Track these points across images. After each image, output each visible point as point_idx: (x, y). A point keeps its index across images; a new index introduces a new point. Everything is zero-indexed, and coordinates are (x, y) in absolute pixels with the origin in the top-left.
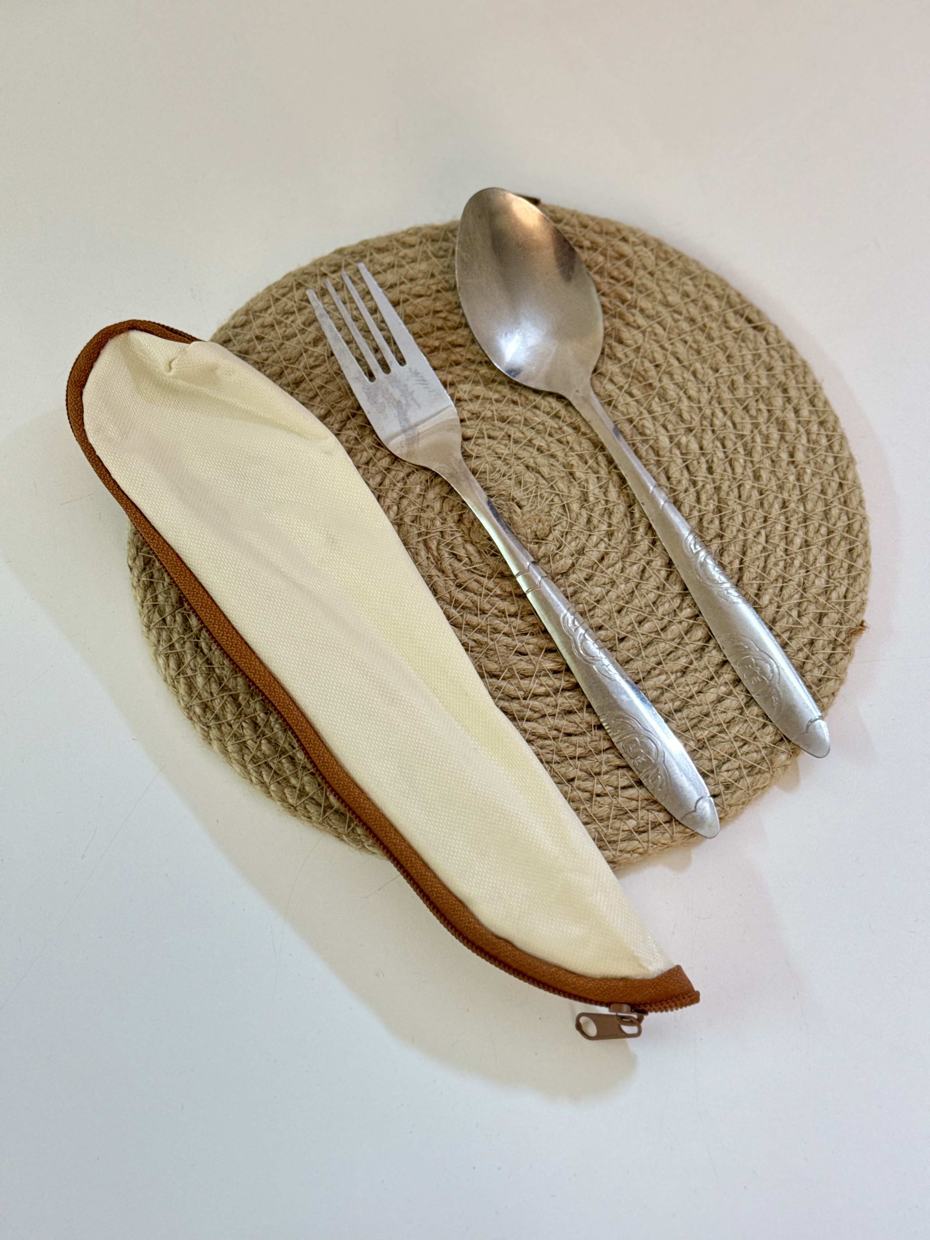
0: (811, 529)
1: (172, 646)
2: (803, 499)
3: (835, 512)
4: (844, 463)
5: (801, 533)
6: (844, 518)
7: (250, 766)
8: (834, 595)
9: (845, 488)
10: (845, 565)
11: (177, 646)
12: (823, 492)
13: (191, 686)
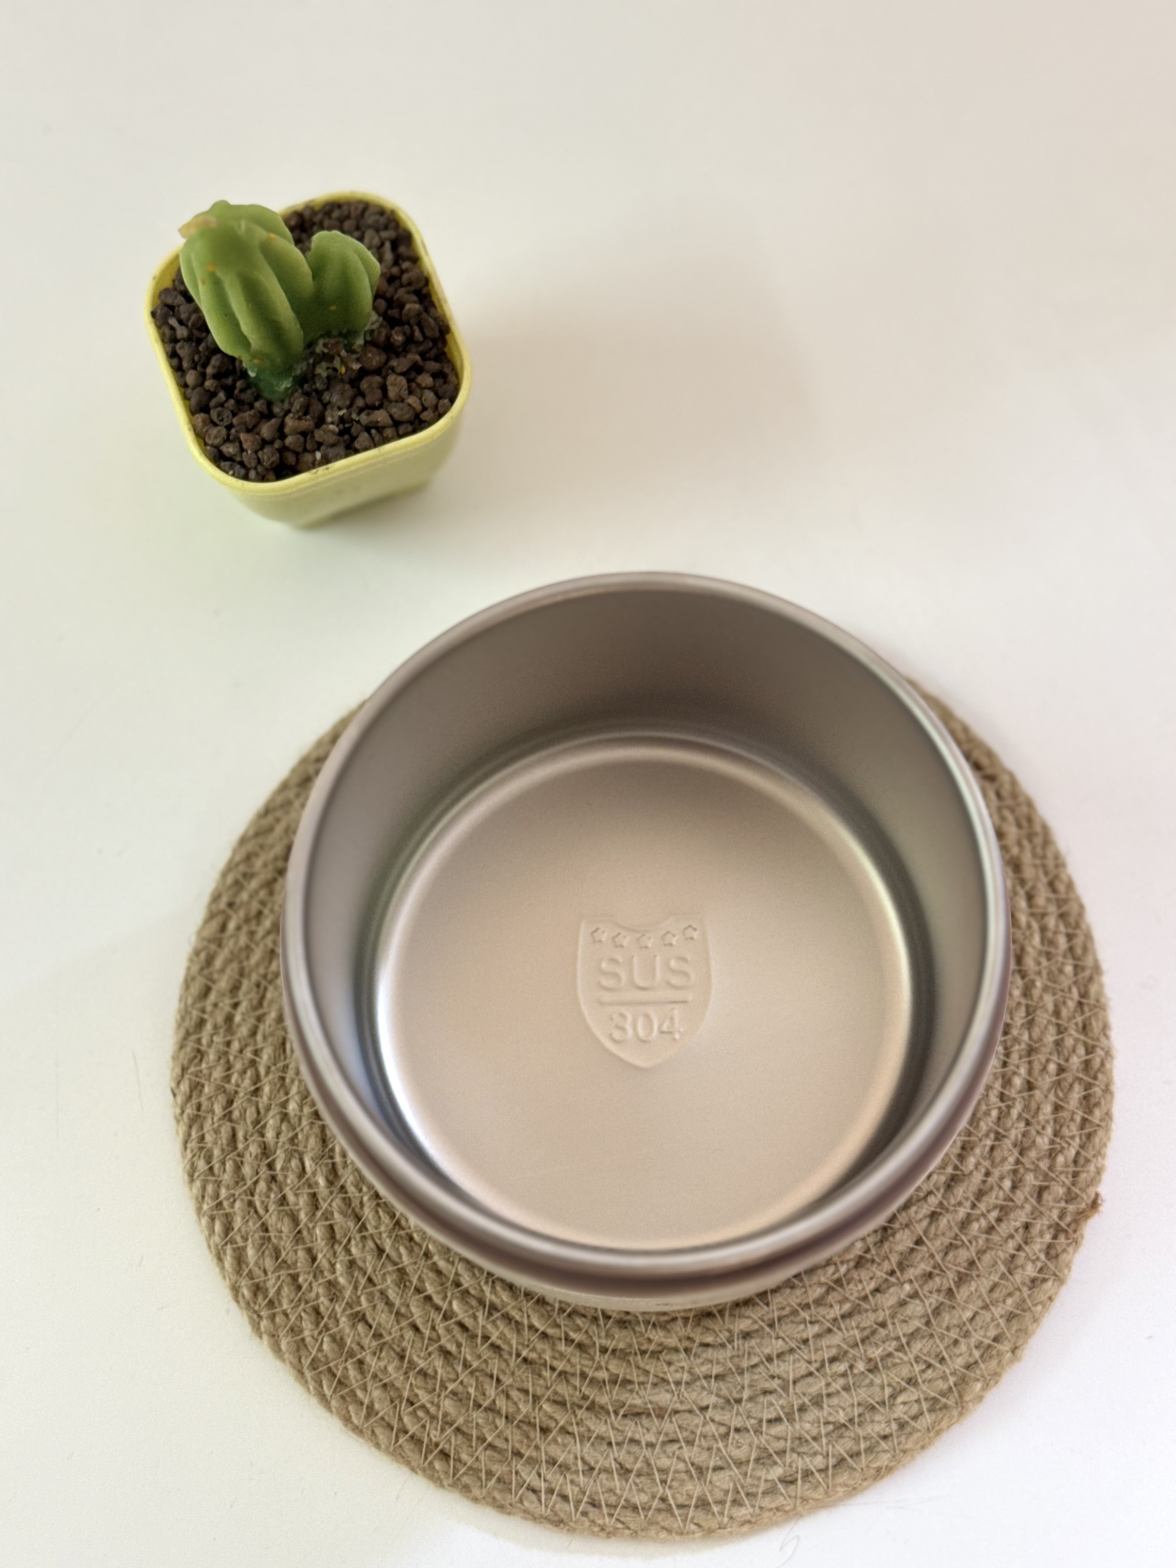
0: (1037, 1067)
1: (219, 1205)
2: (1030, 1024)
3: (1069, 1042)
4: (1087, 973)
5: (1023, 1071)
6: (1081, 1051)
7: (308, 1374)
8: (1060, 1159)
9: (1086, 1009)
10: (1078, 1119)
11: (226, 1204)
12: (1057, 1013)
13: (240, 1260)
